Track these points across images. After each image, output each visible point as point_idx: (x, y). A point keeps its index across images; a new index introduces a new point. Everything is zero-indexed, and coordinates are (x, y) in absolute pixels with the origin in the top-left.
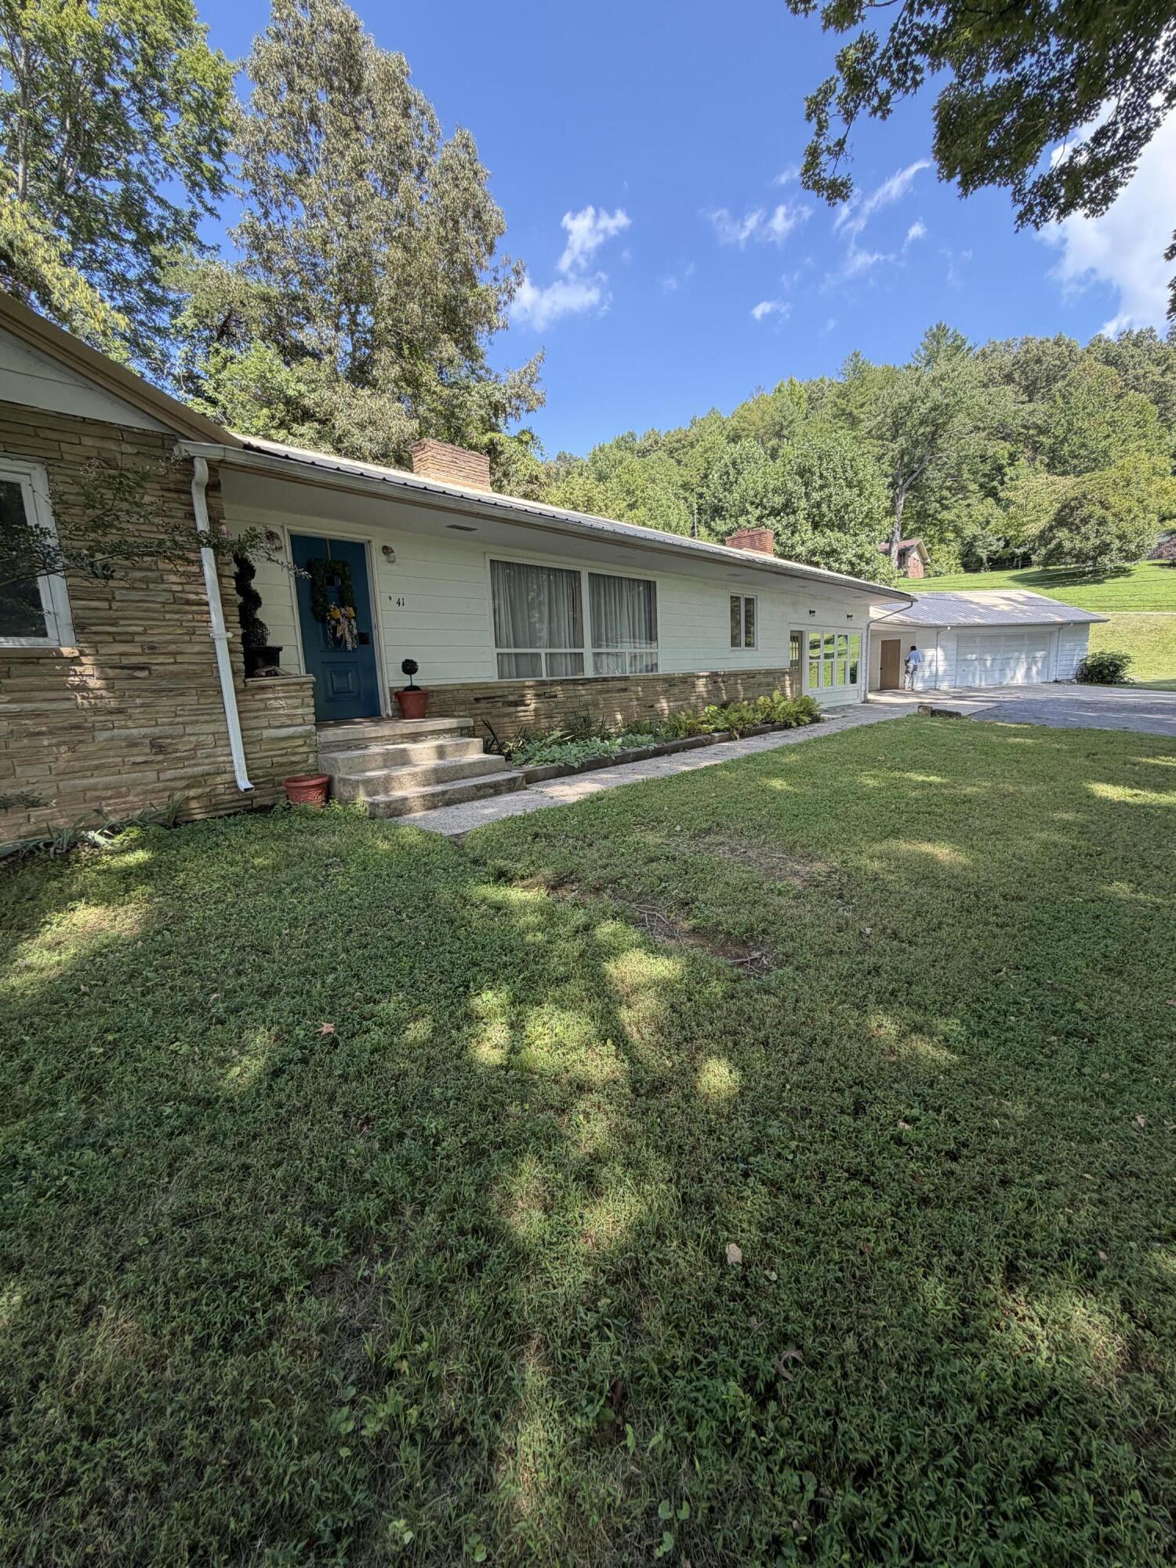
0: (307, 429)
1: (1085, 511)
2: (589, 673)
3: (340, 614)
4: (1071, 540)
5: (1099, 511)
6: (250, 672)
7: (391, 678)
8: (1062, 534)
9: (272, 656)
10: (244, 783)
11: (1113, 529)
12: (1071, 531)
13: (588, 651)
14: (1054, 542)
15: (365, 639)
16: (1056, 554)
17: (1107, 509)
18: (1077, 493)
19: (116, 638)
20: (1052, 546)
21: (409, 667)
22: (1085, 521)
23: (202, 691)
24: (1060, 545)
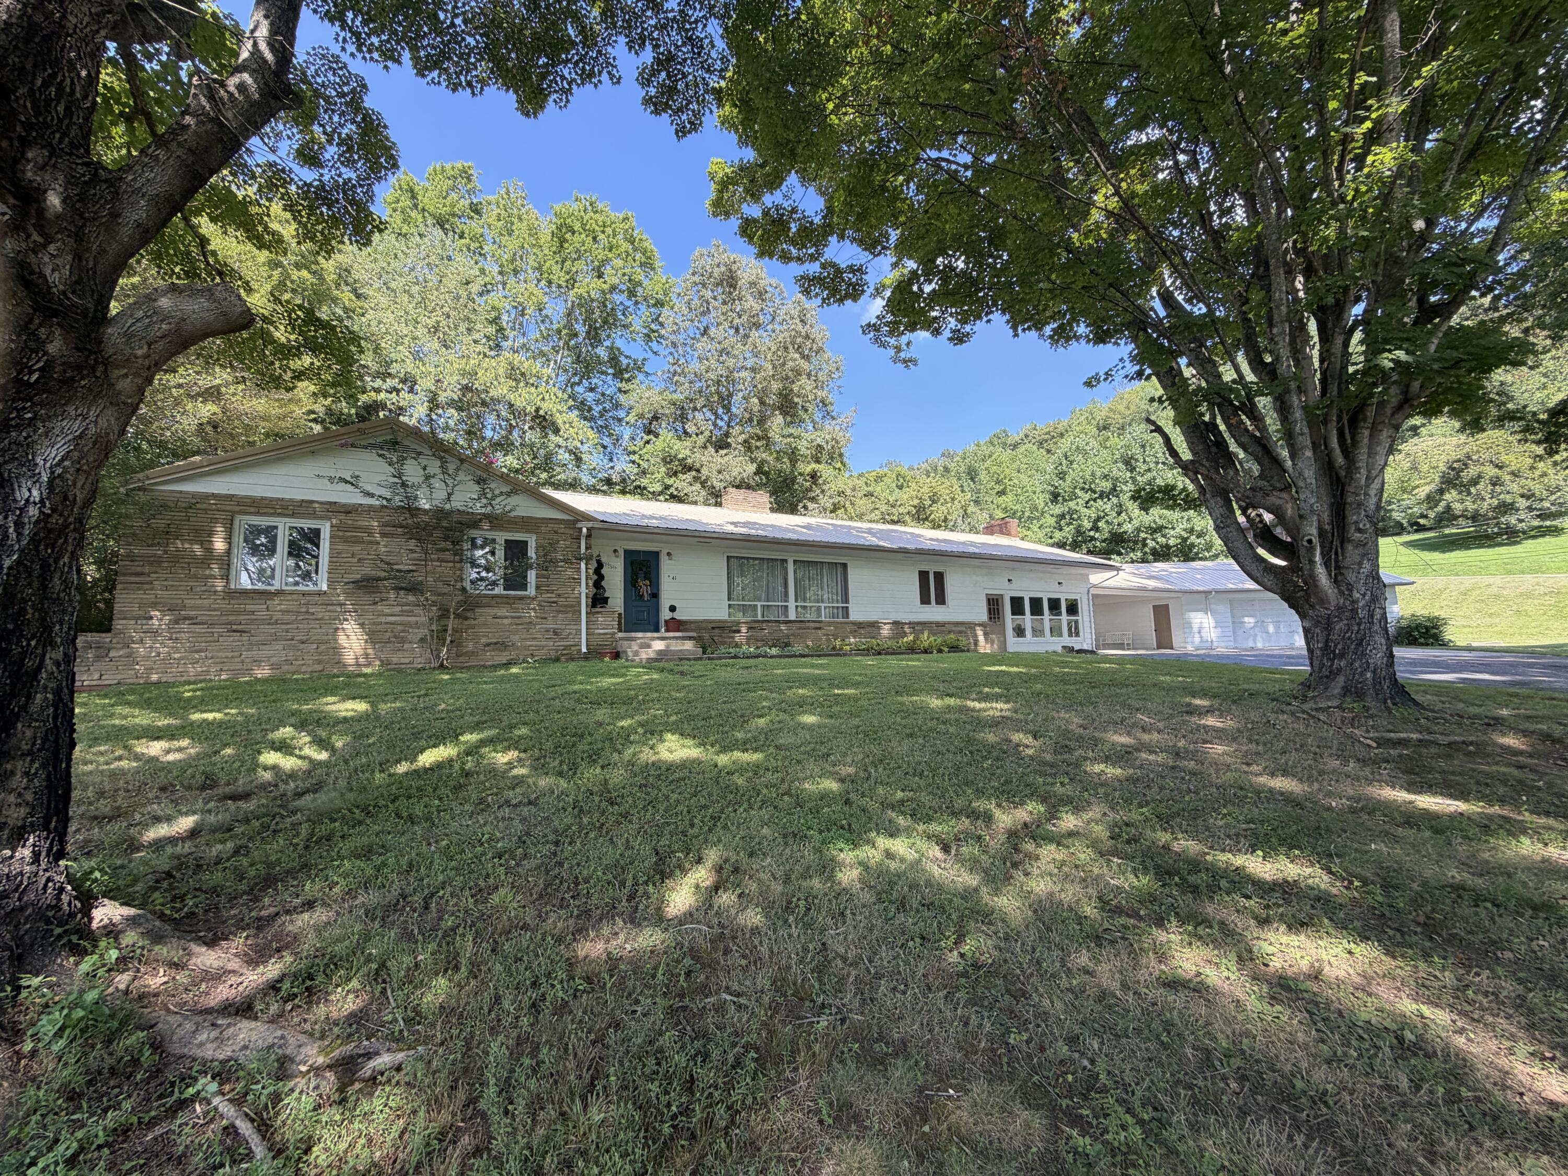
0: (688, 477)
1: (1473, 471)
2: (792, 616)
3: (643, 584)
4: (1462, 501)
5: (1491, 471)
6: (594, 606)
7: (665, 614)
8: (1451, 496)
9: (605, 600)
10: (584, 650)
11: (1515, 487)
12: (1460, 493)
13: (792, 604)
14: (1443, 504)
15: (655, 596)
16: (1448, 517)
17: (1500, 468)
18: (1460, 455)
19: (548, 592)
20: (1440, 509)
21: (673, 609)
22: (1475, 482)
23: (574, 612)
24: (1448, 508)
